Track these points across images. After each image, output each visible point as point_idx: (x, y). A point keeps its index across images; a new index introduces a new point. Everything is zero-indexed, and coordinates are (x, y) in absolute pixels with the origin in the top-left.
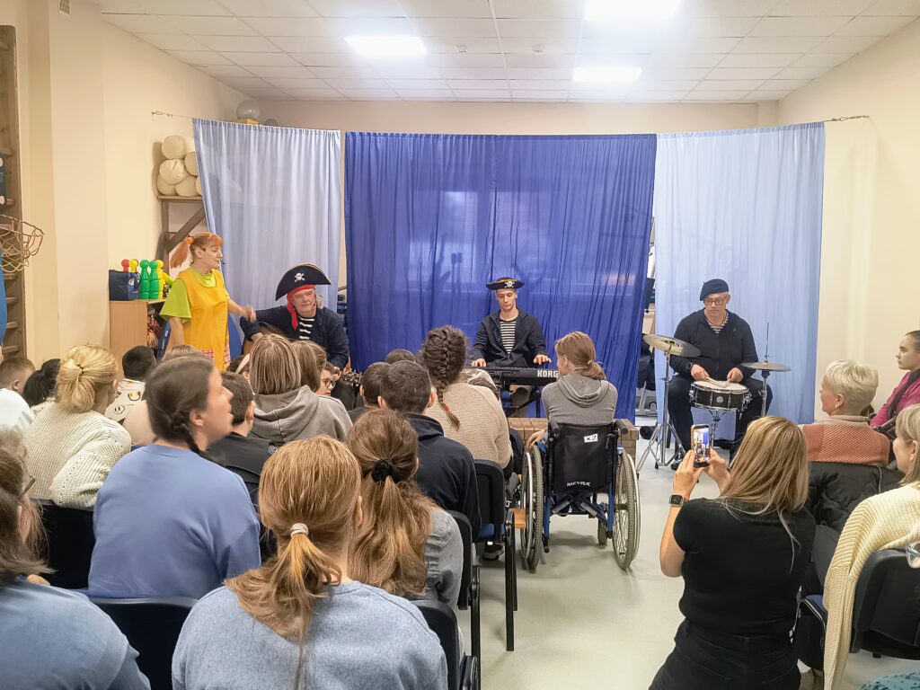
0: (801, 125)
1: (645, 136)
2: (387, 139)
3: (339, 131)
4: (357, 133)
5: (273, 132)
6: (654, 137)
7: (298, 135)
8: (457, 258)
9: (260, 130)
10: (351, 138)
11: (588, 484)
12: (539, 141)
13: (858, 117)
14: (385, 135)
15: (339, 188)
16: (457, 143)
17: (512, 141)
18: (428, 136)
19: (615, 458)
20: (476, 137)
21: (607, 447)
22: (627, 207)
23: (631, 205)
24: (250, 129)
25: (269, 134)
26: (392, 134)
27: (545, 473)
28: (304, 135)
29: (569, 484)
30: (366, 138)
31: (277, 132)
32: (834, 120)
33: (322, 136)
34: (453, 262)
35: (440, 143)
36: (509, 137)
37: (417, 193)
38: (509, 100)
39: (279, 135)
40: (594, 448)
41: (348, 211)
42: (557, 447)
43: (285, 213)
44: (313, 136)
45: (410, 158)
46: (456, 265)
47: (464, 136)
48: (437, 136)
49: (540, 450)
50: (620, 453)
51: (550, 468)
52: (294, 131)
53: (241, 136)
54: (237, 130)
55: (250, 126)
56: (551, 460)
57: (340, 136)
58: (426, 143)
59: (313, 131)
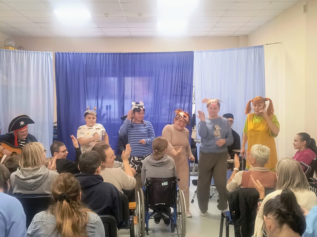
0: (254, 47)
1: (188, 52)
2: (74, 55)
3: (52, 52)
4: (60, 53)
5: (21, 53)
7: (33, 54)
9: (15, 52)
10: (58, 55)
11: (164, 204)
12: (142, 55)
13: (277, 43)
14: (73, 53)
15: (53, 78)
16: (106, 56)
17: (130, 55)
18: (92, 54)
20: (114, 54)
21: (172, 187)
23: (184, 81)
24: (11, 52)
25: (20, 54)
26: (76, 53)
28: (36, 54)
29: (156, 204)
30: (65, 55)
31: (23, 53)
32: (267, 44)
33: (44, 54)
34: (107, 109)
35: (98, 56)
37: (88, 79)
38: (130, 36)
39: (24, 55)
40: (166, 188)
42: (151, 188)
43: (28, 89)
44: (40, 54)
45: (85, 63)
46: (109, 110)
47: (109, 54)
48: (97, 54)
49: (143, 190)
50: (178, 190)
51: (148, 198)
52: (31, 53)
53: (6, 54)
54: (4, 52)
55: (10, 50)
56: (148, 194)
57: (52, 54)
58: (92, 57)
59: (40, 52)
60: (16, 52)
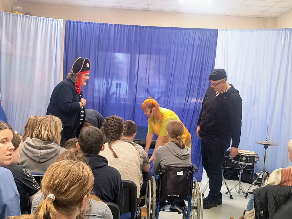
1: (212, 30)
2: (86, 25)
3: (63, 20)
4: (72, 21)
5: (29, 18)
6: (216, 31)
7: (42, 20)
8: (118, 86)
10: (68, 24)
11: (178, 196)
12: (161, 30)
14: (86, 23)
15: (61, 48)
16: (121, 28)
17: (148, 29)
18: (107, 24)
19: (192, 184)
20: (130, 26)
21: (188, 178)
22: (202, 64)
23: (204, 63)
25: (27, 19)
26: (89, 23)
27: (157, 190)
28: (45, 21)
29: (169, 196)
30: (76, 24)
31: (31, 18)
33: (54, 22)
34: (117, 87)
35: (113, 28)
36: (146, 27)
38: (148, 10)
39: (32, 20)
40: (181, 178)
41: (65, 59)
42: (164, 177)
44: (50, 21)
45: (98, 35)
46: (118, 89)
47: (125, 26)
48: (111, 25)
49: (155, 178)
50: (194, 181)
51: (160, 188)
52: (40, 19)
53: (13, 19)
54: (11, 16)
55: (18, 15)
56: (160, 183)
57: (63, 22)
58: (106, 28)
59: (50, 19)
60: (23, 17)
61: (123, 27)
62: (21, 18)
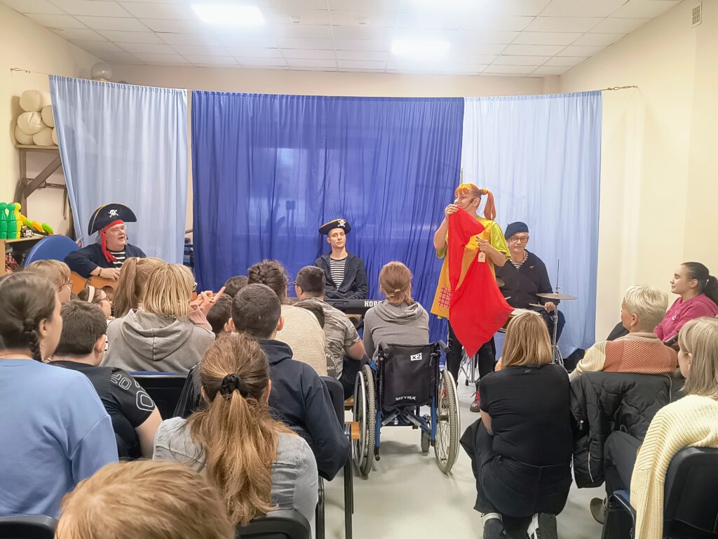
0: (583, 93)
1: (454, 99)
2: (229, 98)
3: (186, 90)
4: (203, 92)
6: (462, 100)
7: (148, 92)
8: (291, 206)
9: (113, 86)
10: (197, 97)
11: (414, 398)
12: (363, 102)
13: (629, 87)
14: (228, 94)
15: (186, 141)
16: (292, 103)
17: (340, 101)
18: (266, 96)
19: (437, 375)
20: (308, 97)
21: (430, 365)
22: (439, 162)
23: (442, 160)
25: (122, 90)
26: (234, 94)
27: (377, 390)
28: (154, 93)
30: (211, 96)
31: (129, 89)
32: (609, 89)
33: (170, 94)
34: (288, 209)
35: (277, 102)
36: (338, 98)
37: (256, 149)
38: (336, 70)
39: (131, 92)
40: (419, 366)
42: (387, 365)
43: (137, 165)
44: (163, 93)
45: (250, 115)
46: (291, 211)
47: (298, 97)
48: (274, 97)
49: (371, 368)
50: (441, 370)
51: (381, 384)
52: (144, 89)
53: (95, 91)
54: (91, 86)
55: (103, 83)
56: (381, 377)
57: (186, 94)
58: (265, 101)
59: (163, 89)
61: (295, 100)
62: (110, 88)
